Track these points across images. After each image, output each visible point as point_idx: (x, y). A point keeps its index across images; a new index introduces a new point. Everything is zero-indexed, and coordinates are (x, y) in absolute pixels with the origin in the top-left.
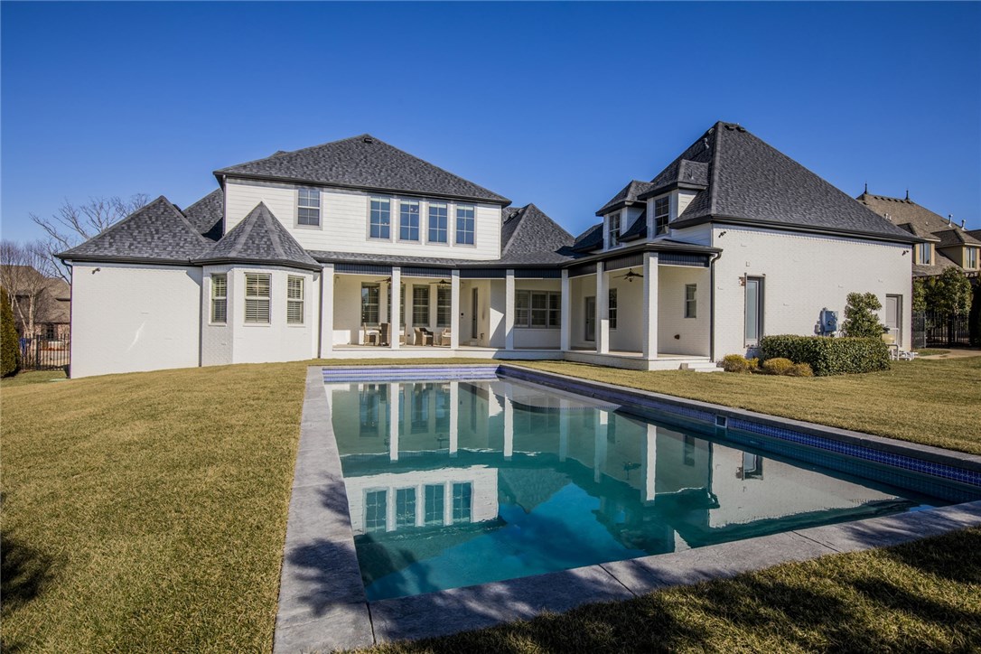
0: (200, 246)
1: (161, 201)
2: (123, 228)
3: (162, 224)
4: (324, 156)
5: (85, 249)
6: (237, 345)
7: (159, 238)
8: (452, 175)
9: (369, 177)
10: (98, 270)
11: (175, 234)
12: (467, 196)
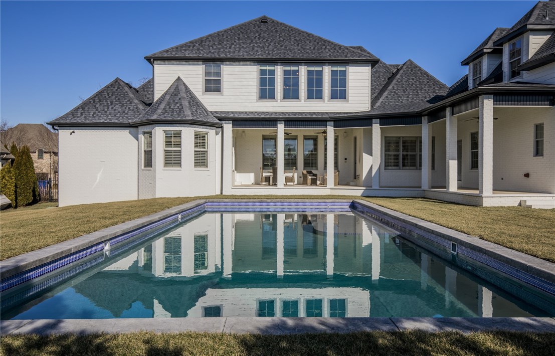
0: (138, 112)
1: (117, 81)
2: (90, 102)
3: (115, 98)
4: (227, 37)
5: (66, 118)
6: (159, 184)
7: (112, 108)
8: (329, 42)
9: (259, 51)
10: (73, 132)
11: (123, 104)
12: (340, 58)
